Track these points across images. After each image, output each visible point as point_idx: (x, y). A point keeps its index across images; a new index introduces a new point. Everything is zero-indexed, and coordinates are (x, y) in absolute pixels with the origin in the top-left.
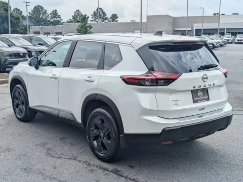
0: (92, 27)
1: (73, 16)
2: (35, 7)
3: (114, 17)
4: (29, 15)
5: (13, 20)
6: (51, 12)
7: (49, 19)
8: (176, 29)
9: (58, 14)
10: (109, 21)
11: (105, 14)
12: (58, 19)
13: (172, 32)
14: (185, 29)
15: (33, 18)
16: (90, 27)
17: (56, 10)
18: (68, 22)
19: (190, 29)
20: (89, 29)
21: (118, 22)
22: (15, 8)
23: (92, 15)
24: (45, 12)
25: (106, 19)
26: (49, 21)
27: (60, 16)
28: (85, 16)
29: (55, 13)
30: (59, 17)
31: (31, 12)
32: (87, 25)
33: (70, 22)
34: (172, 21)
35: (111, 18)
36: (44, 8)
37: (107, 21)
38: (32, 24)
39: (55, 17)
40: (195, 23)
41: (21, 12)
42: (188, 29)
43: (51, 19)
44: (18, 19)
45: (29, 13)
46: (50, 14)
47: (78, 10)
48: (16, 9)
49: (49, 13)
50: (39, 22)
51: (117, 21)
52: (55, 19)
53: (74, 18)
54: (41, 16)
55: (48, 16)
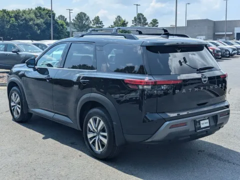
1: (114, 23)
2: (78, 14)
3: (155, 22)
4: (73, 22)
6: (93, 19)
7: (91, 25)
8: (216, 33)
9: (100, 21)
11: (145, 19)
12: (100, 25)
13: (212, 36)
14: (224, 33)
15: (77, 25)
16: (129, 32)
17: (98, 17)
19: (231, 33)
21: (159, 27)
22: (59, 15)
23: (133, 21)
24: (88, 19)
25: (147, 24)
26: (91, 27)
27: (102, 22)
28: (124, 21)
29: (97, 20)
30: (100, 24)
33: (112, 27)
34: (212, 25)
35: (151, 23)
36: (87, 15)
37: (147, 26)
38: (76, 30)
39: (97, 23)
40: (236, 27)
41: (66, 19)
42: (227, 33)
43: (93, 25)
44: (62, 25)
45: (73, 20)
46: (93, 21)
47: (119, 16)
48: (61, 16)
49: (91, 20)
50: (82, 28)
51: (157, 26)
52: (97, 25)
53: (115, 23)
54: (84, 22)
55: (91, 22)
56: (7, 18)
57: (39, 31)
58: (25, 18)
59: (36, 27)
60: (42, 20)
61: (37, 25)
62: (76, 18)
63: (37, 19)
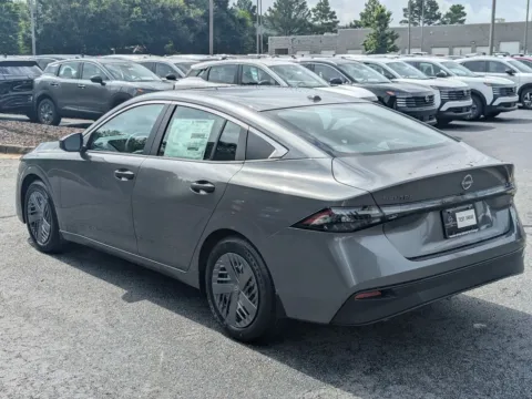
0: (397, 37)
3: (457, 12)
4: (268, 14)
5: (233, 24)
6: (314, 6)
7: (310, 21)
9: (332, 10)
10: (444, 23)
11: (434, 7)
12: (329, 21)
15: (278, 20)
16: (394, 37)
17: (326, 2)
18: (351, 26)
20: (390, 41)
21: (466, 23)
23: (405, 10)
24: (303, 7)
25: (438, 17)
26: (310, 25)
27: (334, 13)
28: (383, 11)
29: (324, 10)
30: (331, 17)
31: (273, 8)
32: (386, 31)
33: (356, 25)
35: (448, 15)
37: (438, 21)
38: (275, 33)
39: (324, 17)
41: (255, 7)
43: (315, 20)
44: (242, 21)
45: (270, 10)
46: (314, 11)
49: (310, 8)
50: (289, 28)
51: (462, 22)
52: (324, 21)
53: (363, 16)
54: (294, 13)
55: (309, 13)
56: (124, 7)
57: (192, 35)
58: (163, 8)
59: (186, 27)
60: (200, 12)
61: (189, 22)
62: (275, 6)
63: (189, 7)
